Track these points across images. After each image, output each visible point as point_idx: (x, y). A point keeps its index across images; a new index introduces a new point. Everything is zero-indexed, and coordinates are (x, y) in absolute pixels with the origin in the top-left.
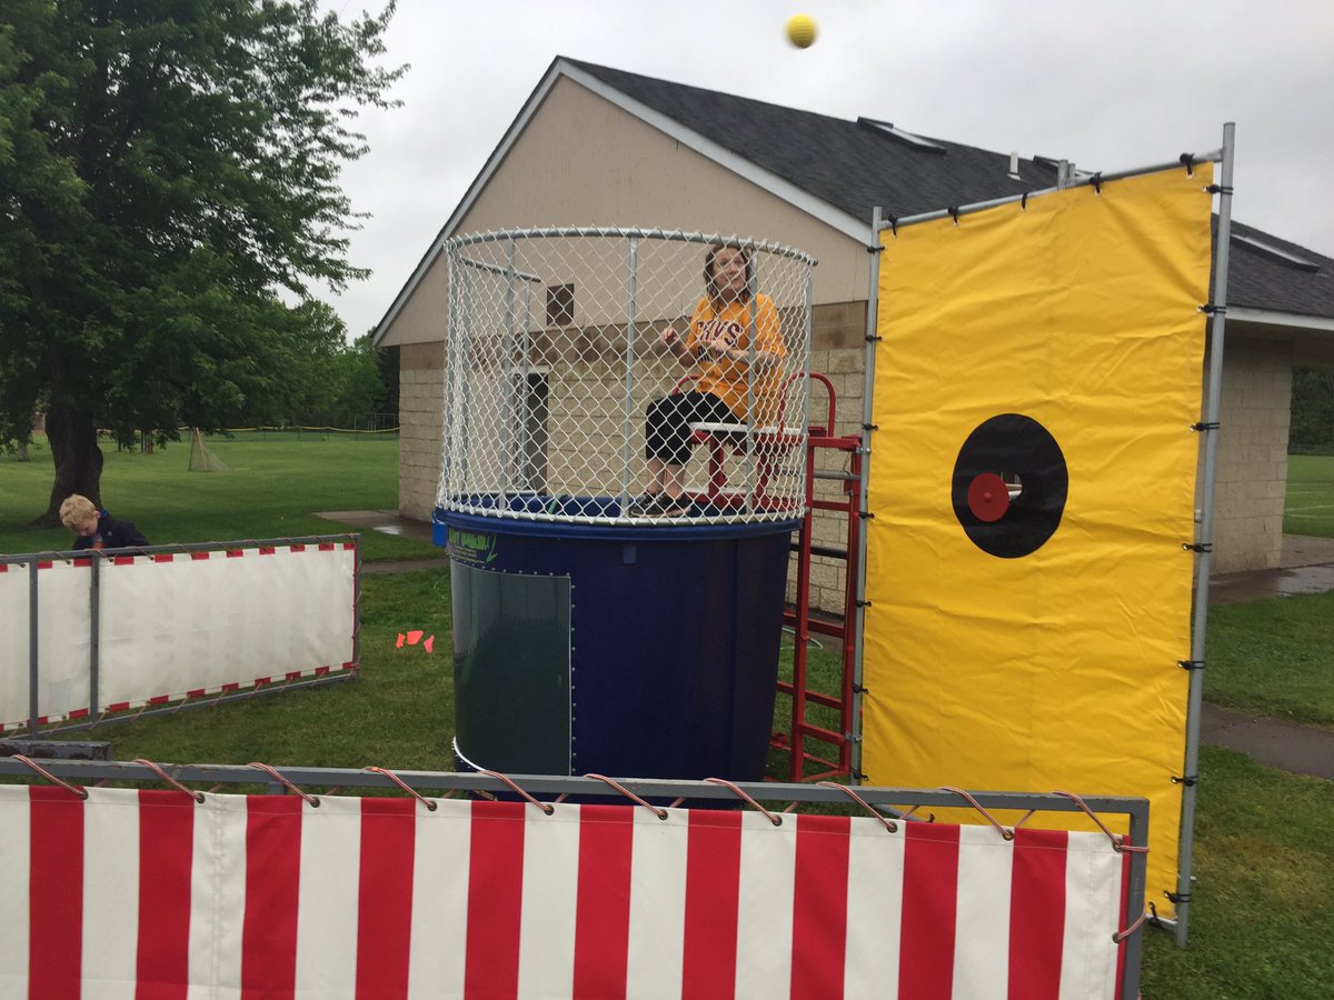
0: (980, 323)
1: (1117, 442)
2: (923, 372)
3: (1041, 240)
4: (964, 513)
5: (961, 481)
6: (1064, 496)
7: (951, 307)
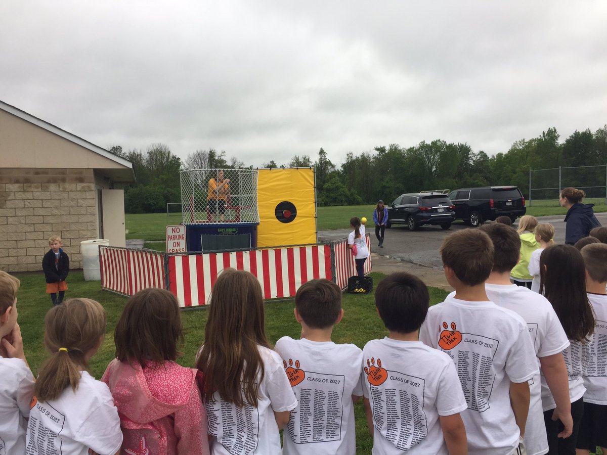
0: (277, 187)
1: (302, 205)
2: (267, 195)
3: (289, 176)
4: (278, 218)
5: (276, 213)
6: (296, 213)
7: (271, 184)
